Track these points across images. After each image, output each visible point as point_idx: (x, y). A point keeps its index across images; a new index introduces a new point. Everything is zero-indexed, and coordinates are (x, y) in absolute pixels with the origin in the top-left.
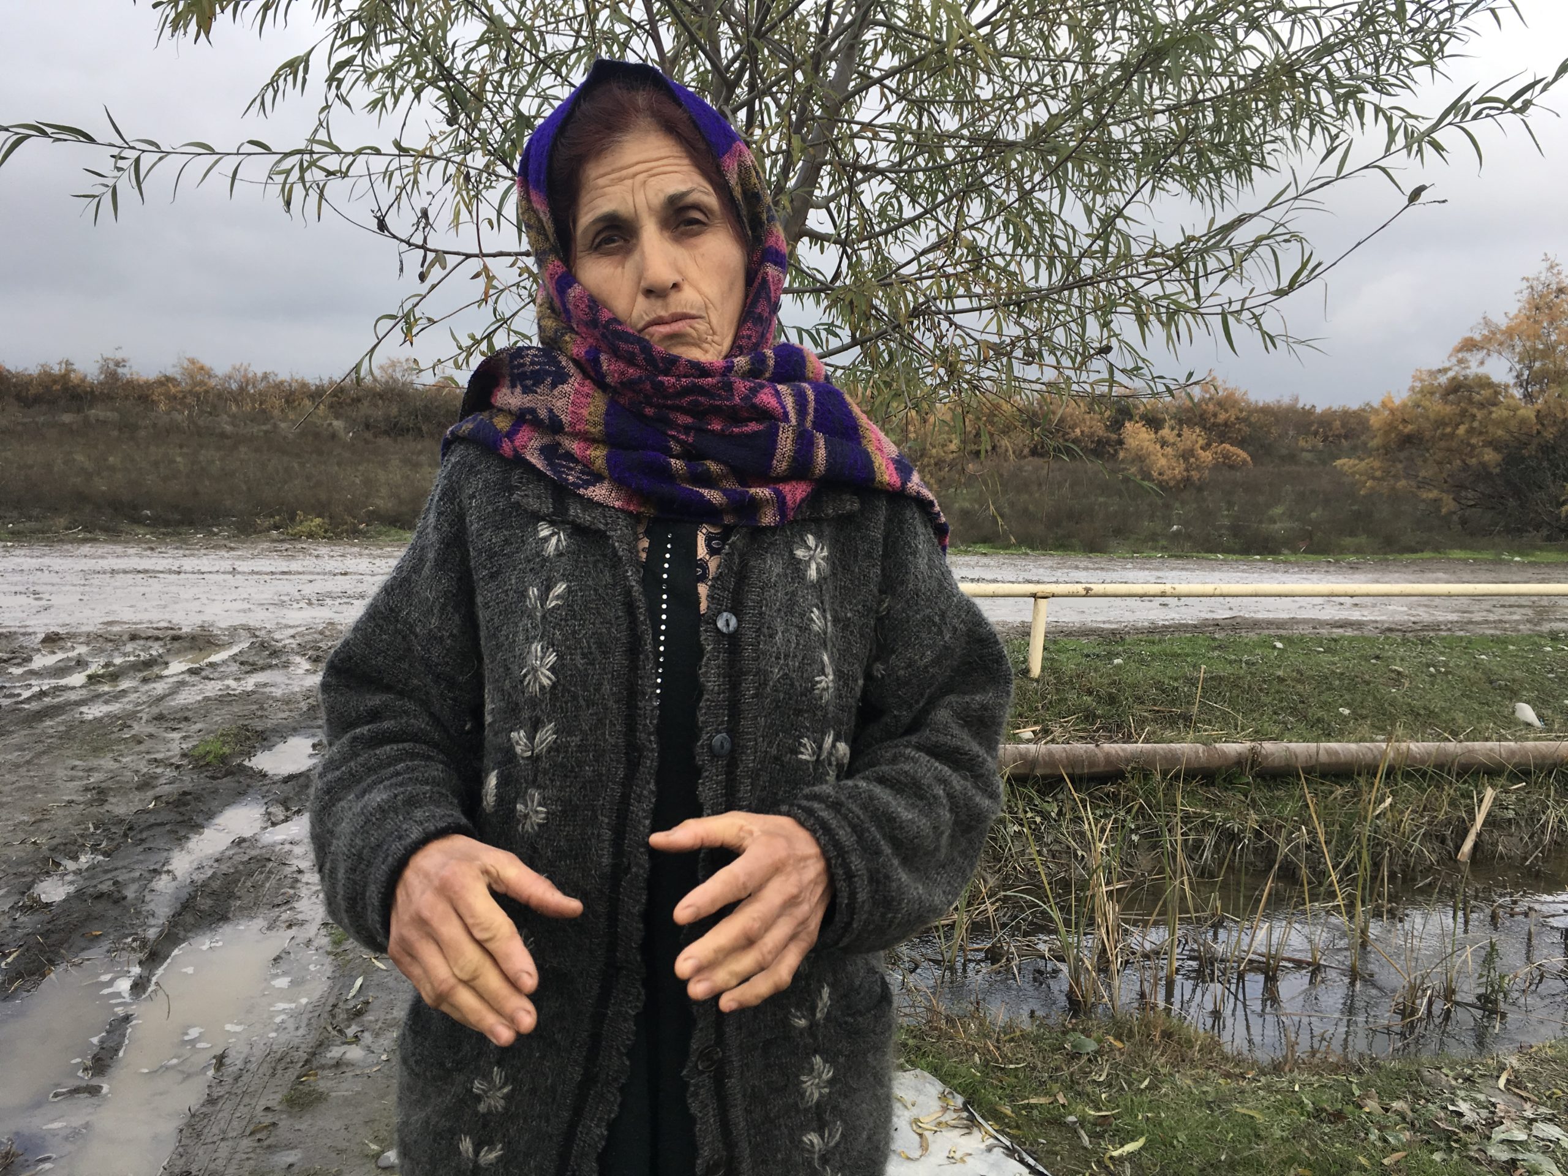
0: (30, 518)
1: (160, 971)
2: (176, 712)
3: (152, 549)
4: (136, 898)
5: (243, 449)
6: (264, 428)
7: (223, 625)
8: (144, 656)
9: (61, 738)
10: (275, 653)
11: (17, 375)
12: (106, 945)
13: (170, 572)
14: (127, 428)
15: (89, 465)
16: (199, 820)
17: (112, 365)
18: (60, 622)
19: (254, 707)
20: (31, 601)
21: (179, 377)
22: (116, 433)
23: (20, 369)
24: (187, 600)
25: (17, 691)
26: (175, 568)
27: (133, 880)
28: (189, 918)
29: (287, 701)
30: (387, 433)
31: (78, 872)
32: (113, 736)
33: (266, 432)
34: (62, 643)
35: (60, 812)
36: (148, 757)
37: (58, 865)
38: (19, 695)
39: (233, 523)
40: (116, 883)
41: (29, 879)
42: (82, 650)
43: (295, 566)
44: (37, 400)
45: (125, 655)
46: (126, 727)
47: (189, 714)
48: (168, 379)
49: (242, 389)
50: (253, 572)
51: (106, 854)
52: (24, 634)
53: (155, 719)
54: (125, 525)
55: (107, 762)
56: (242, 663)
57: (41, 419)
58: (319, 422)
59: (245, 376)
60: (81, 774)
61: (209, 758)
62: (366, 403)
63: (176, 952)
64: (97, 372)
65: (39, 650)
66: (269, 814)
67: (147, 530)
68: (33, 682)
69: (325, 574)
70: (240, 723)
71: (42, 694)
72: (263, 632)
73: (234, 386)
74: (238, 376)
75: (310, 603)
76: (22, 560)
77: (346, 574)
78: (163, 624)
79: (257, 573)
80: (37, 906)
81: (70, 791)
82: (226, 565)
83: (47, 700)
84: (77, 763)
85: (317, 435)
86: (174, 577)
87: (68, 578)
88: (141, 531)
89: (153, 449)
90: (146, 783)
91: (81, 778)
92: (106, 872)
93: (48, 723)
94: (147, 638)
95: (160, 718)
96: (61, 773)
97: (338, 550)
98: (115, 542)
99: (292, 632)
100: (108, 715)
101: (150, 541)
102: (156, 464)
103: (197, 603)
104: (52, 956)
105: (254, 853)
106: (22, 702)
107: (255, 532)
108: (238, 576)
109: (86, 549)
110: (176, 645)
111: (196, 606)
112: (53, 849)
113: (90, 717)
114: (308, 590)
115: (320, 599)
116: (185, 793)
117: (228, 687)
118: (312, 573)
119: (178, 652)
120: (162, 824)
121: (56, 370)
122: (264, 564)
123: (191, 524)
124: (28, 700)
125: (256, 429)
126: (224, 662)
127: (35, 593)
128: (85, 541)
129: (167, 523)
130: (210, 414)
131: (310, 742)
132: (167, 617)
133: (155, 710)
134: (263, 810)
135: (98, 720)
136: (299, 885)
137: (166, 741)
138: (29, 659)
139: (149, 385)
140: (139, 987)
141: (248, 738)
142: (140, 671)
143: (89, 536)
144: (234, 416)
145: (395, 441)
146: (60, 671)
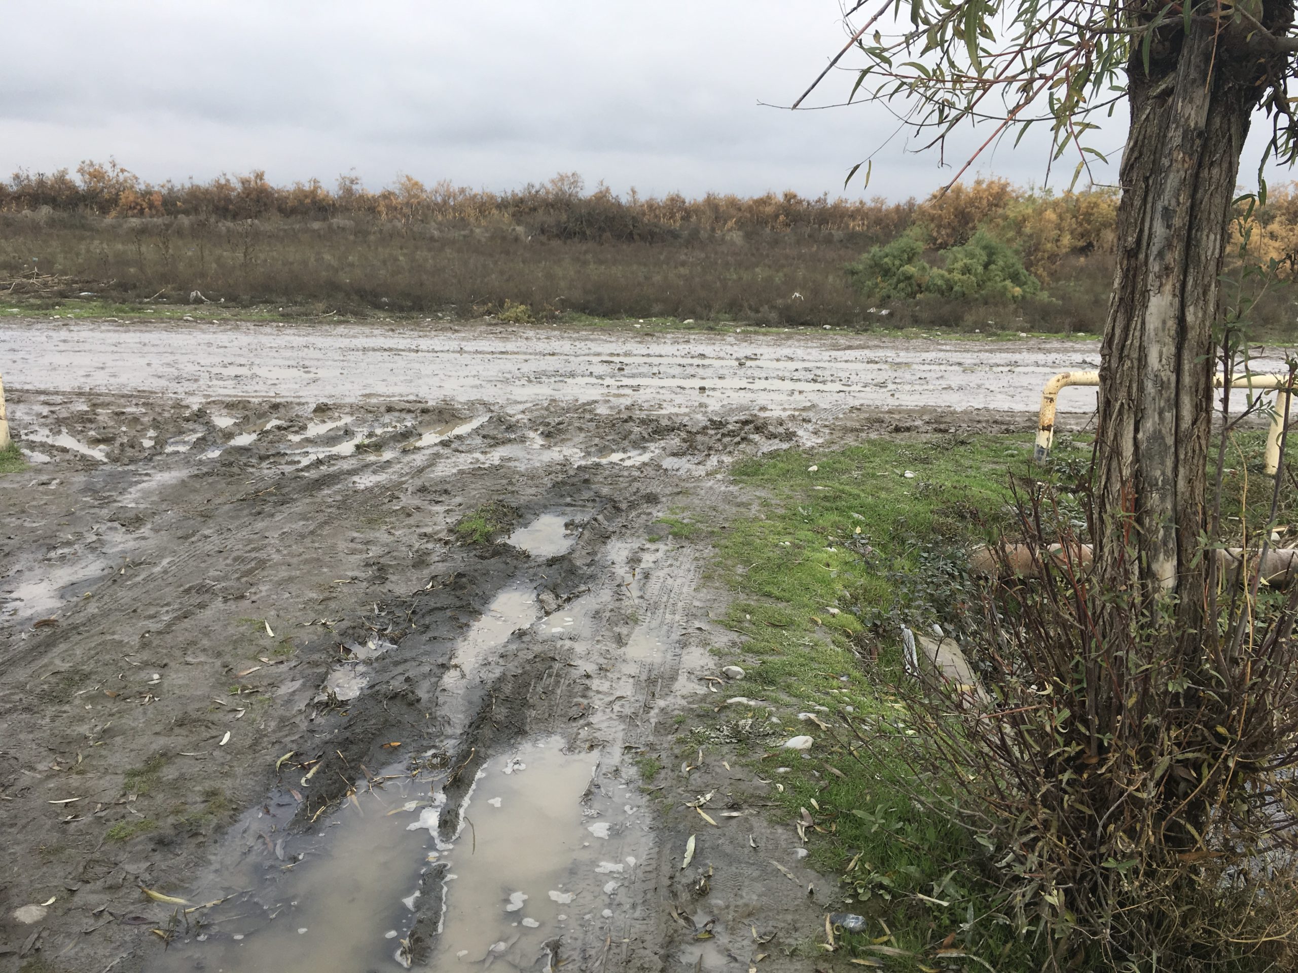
0: (295, 303)
1: (466, 802)
2: (436, 484)
3: (393, 330)
4: (430, 701)
5: (448, 251)
6: (463, 233)
7: (463, 398)
8: (400, 428)
9: (339, 508)
10: (510, 428)
11: (278, 192)
12: (407, 759)
13: (410, 350)
14: (361, 233)
15: (335, 263)
16: (477, 607)
17: (348, 183)
18: (327, 393)
19: (504, 482)
20: (301, 373)
21: (397, 192)
22: (352, 238)
23: (280, 186)
24: (428, 376)
25: (296, 459)
26: (413, 347)
27: (425, 676)
28: (487, 732)
29: (532, 476)
30: (558, 236)
31: (368, 662)
32: (385, 507)
33: (465, 236)
34: (330, 413)
35: (345, 590)
36: (419, 531)
37: (348, 651)
38: (299, 462)
39: (453, 309)
40: (408, 680)
41: (322, 670)
42: (347, 420)
43: (510, 346)
44: (293, 211)
45: (384, 425)
46: (394, 497)
47: (448, 487)
48: (390, 193)
49: (445, 202)
50: (477, 352)
51: (393, 641)
52: (299, 404)
53: (419, 491)
54: (369, 311)
55: (381, 535)
56: (484, 437)
57: (297, 226)
58: (505, 228)
59: (448, 190)
60: (360, 546)
61: (476, 536)
62: (541, 211)
63: (479, 775)
64: (337, 188)
65: (312, 419)
66: (541, 601)
67: (385, 314)
68: (309, 450)
69: (536, 354)
70: (496, 497)
71: (319, 462)
72: (497, 407)
73: (439, 199)
74: (442, 191)
75: (530, 381)
76: (292, 338)
77: (553, 354)
78: (412, 398)
79: (480, 353)
80: (332, 705)
81: (352, 566)
82: (454, 345)
83: (323, 468)
84: (356, 535)
85: (504, 238)
86: (413, 354)
87: (329, 354)
88: (382, 315)
89: (380, 249)
90: (421, 561)
91: (361, 552)
92: (396, 664)
93: (326, 492)
94: (401, 411)
95: (423, 490)
96: (342, 545)
97: (543, 333)
98: (363, 324)
99: (521, 407)
100: (377, 485)
101: (389, 324)
102: (384, 262)
103: (436, 378)
104: (352, 773)
105: (537, 648)
106: (302, 470)
107: (472, 317)
108: (465, 355)
109: (341, 329)
110: (426, 417)
111: (435, 381)
112: (343, 634)
113: (362, 487)
114: (526, 368)
115: (537, 378)
116: (460, 575)
117: (478, 460)
118: (525, 353)
119: (429, 424)
120: (442, 609)
121: (307, 187)
122: (485, 345)
123: (421, 309)
124: (307, 468)
125: (456, 234)
126: (469, 435)
127: (304, 367)
128: (340, 322)
129: (401, 309)
130: (422, 221)
131: (562, 521)
132: (414, 390)
133: (418, 482)
134: (534, 596)
135: (369, 490)
136: (591, 694)
137: (432, 514)
138: (304, 428)
139: (375, 199)
140: (447, 823)
141: (505, 515)
142: (399, 441)
143: (342, 318)
144: (440, 224)
145: (565, 243)
146: (331, 440)
